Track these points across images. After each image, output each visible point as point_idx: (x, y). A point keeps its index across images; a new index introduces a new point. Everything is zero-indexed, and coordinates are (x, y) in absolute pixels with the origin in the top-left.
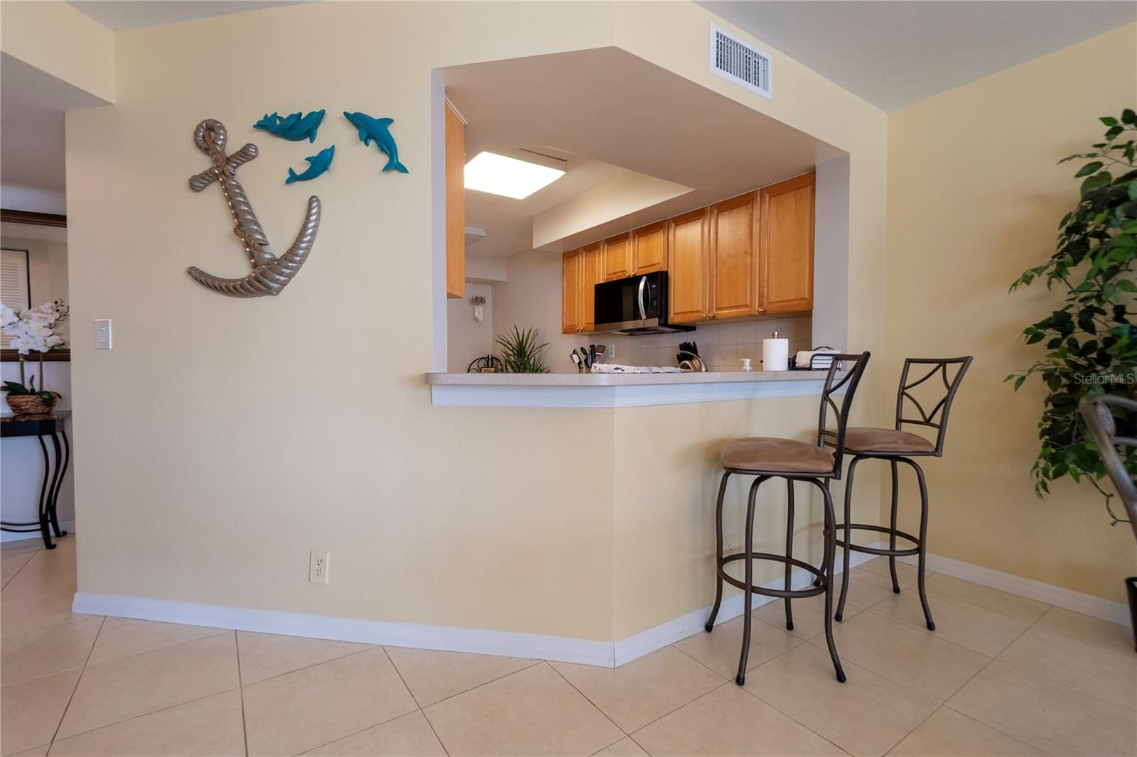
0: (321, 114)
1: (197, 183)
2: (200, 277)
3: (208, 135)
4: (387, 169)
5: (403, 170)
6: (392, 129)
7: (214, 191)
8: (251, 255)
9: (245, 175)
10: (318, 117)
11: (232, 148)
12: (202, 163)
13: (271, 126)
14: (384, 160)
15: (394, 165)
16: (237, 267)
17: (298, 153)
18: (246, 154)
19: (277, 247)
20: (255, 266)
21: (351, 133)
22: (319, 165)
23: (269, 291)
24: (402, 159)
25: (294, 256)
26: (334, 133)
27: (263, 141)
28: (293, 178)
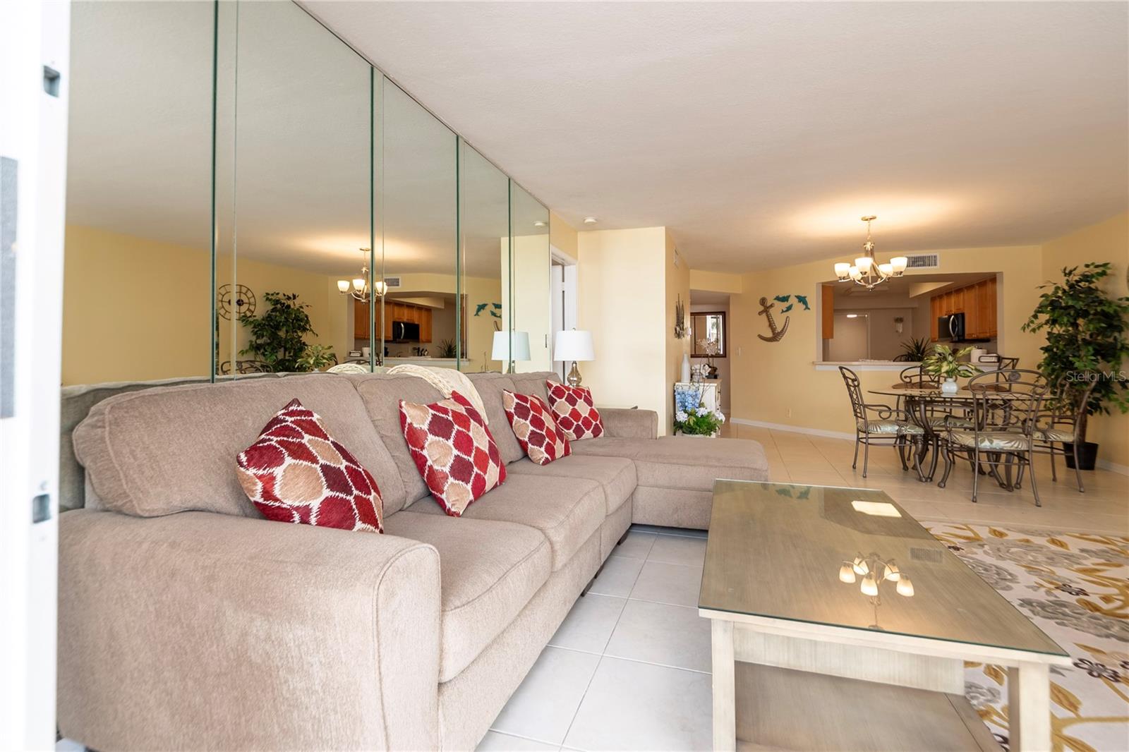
0: (789, 296)
1: (760, 313)
2: (761, 337)
3: (763, 301)
4: (805, 309)
5: (809, 309)
6: (807, 299)
7: (764, 314)
8: (773, 332)
9: (772, 311)
10: (789, 297)
11: (769, 304)
12: (762, 308)
13: (778, 299)
14: (804, 307)
15: (807, 308)
16: (769, 334)
17: (785, 305)
18: (772, 306)
19: (779, 330)
20: (774, 334)
21: (797, 300)
22: (789, 308)
23: (777, 340)
24: (809, 306)
25: (783, 331)
26: (793, 300)
27: (776, 302)
28: (783, 311)
